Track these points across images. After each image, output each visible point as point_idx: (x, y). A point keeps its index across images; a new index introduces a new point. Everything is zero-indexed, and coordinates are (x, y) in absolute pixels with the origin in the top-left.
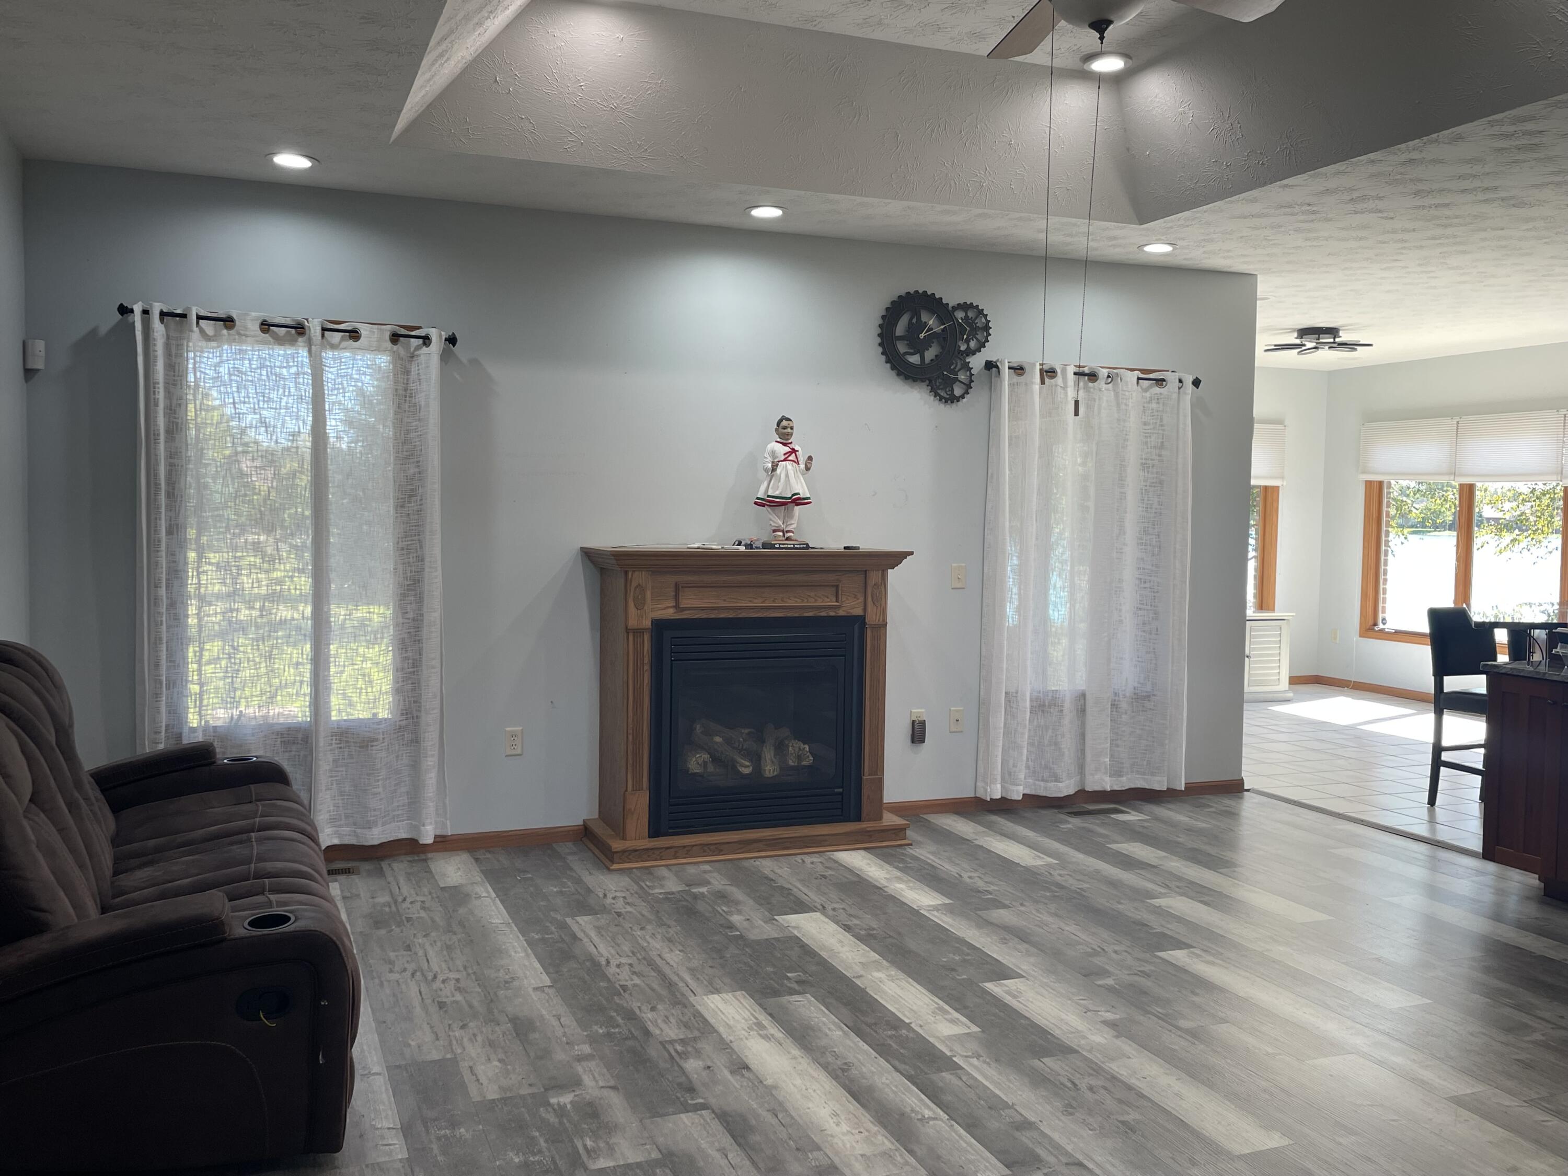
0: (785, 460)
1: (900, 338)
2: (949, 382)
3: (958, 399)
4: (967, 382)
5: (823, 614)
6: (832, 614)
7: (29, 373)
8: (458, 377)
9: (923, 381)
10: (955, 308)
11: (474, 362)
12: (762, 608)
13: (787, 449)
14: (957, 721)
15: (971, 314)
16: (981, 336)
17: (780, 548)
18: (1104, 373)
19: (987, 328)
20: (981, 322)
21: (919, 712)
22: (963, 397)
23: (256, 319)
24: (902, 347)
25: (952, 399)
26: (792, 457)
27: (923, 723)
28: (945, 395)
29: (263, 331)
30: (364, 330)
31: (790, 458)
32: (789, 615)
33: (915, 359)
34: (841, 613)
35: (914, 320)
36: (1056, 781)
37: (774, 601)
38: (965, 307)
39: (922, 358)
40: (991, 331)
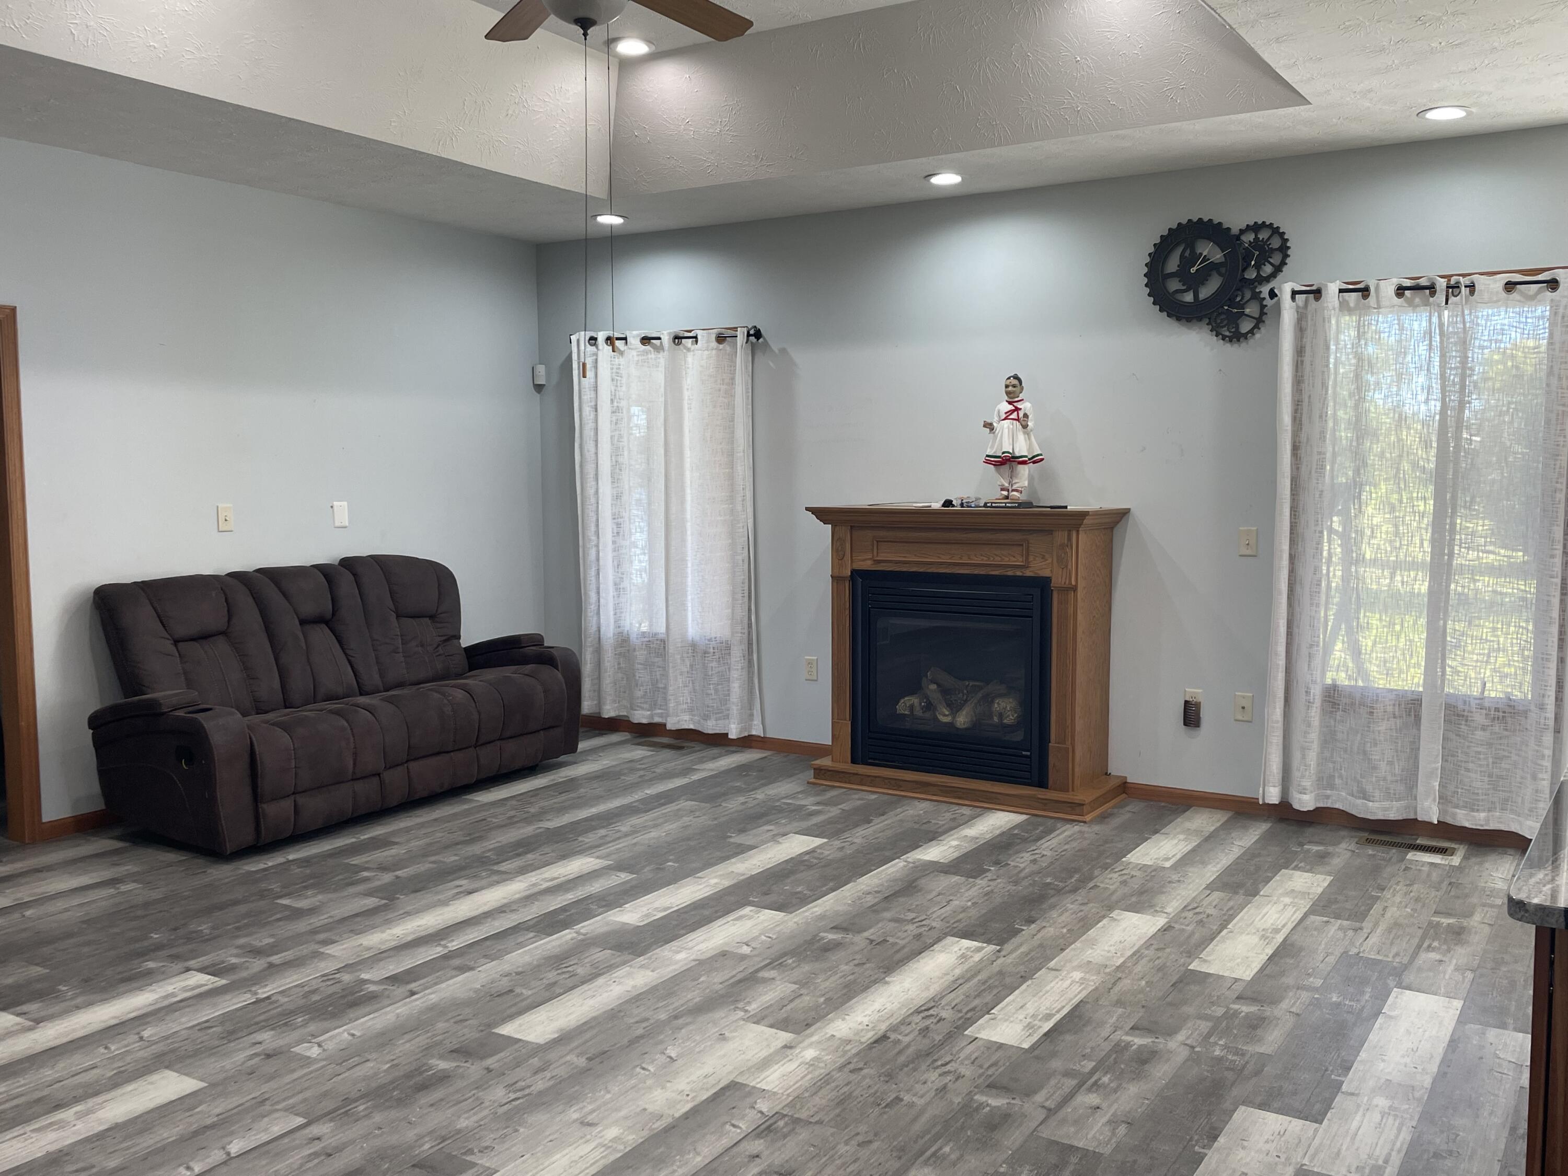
0: (1005, 419)
1: (1172, 275)
2: (1234, 319)
3: (1245, 336)
4: (1257, 315)
5: (1010, 573)
6: (1019, 573)
7: (539, 388)
8: (771, 364)
9: (1200, 319)
10: (1242, 232)
11: (783, 351)
12: (950, 564)
13: (1011, 407)
14: (1243, 708)
15: (1263, 235)
16: (1276, 259)
17: (991, 507)
18: (1442, 283)
19: (1284, 249)
20: (1276, 243)
21: (1195, 692)
22: (1251, 332)
23: (638, 335)
24: (1174, 285)
25: (1237, 337)
26: (1014, 416)
27: (1198, 705)
28: (1227, 333)
29: (643, 344)
30: (700, 334)
31: (1011, 417)
32: (976, 572)
33: (1189, 297)
34: (1028, 573)
35: (1187, 254)
36: (1364, 798)
37: (961, 559)
38: (1256, 228)
39: (1196, 296)
40: (1289, 252)
